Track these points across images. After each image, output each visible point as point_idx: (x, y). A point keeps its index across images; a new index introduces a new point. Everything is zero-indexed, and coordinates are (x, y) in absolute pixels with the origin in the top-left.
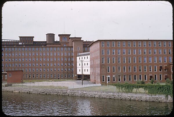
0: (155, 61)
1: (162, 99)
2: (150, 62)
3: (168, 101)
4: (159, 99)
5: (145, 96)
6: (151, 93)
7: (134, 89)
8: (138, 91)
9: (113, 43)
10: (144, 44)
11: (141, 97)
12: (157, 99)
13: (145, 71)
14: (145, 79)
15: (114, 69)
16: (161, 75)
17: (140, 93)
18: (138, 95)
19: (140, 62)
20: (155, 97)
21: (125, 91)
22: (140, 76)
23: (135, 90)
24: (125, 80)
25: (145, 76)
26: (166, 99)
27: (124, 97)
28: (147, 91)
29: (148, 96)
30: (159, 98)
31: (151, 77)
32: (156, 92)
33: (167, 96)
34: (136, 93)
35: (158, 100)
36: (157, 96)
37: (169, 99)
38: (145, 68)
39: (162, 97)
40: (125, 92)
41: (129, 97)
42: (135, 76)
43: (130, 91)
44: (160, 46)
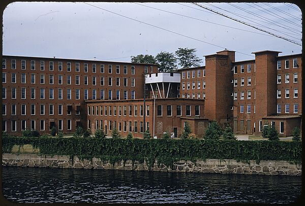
0: (60, 97)
1: (64, 162)
2: (51, 97)
3: (74, 166)
4: (59, 163)
5: (34, 159)
6: (44, 152)
7: (15, 146)
11: (27, 161)
12: (55, 164)
16: (69, 121)
17: (26, 153)
18: (22, 158)
19: (33, 97)
20: (52, 159)
23: (16, 148)
26: (71, 162)
28: (39, 150)
29: (39, 158)
30: (59, 161)
31: (52, 124)
32: (54, 151)
33: (72, 158)
34: (18, 153)
35: (57, 165)
36: (56, 158)
37: (76, 163)
39: (63, 160)
43: (8, 150)
44: (69, 70)
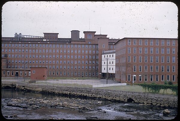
8: (165, 92)
9: (140, 41)
10: (173, 43)
13: (174, 71)
14: (174, 80)
15: (140, 68)
21: (151, 91)
22: (168, 76)
24: (151, 80)
25: (174, 76)
27: (151, 98)
38: (174, 68)
40: (151, 93)
41: (156, 98)
42: (163, 76)
